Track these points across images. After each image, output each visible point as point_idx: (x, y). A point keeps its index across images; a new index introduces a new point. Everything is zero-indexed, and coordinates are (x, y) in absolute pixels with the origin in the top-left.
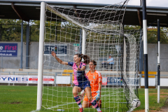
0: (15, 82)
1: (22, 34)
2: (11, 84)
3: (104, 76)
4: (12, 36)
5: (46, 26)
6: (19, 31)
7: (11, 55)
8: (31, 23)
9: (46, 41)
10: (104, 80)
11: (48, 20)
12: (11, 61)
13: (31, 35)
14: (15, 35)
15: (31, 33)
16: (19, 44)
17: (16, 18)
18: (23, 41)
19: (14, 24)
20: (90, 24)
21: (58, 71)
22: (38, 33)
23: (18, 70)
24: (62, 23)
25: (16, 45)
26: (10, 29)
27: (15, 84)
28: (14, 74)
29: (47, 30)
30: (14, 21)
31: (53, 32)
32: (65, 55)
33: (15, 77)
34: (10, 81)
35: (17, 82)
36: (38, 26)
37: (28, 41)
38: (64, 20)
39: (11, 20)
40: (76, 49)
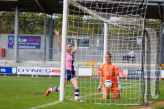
0: (39, 73)
1: (45, 27)
2: (35, 76)
3: (125, 68)
4: (35, 29)
5: (69, 19)
6: (42, 24)
7: (34, 47)
8: (55, 16)
9: (68, 34)
10: (125, 72)
11: (71, 13)
12: (34, 54)
14: (39, 28)
15: (54, 27)
16: (43, 37)
17: (39, 11)
18: (47, 34)
19: (37, 17)
20: (112, 18)
21: (81, 63)
22: (61, 26)
23: (41, 62)
24: (85, 17)
25: (40, 37)
26: (34, 22)
27: (39, 76)
28: (37, 65)
29: (69, 22)
30: (37, 14)
31: (75, 25)
32: (87, 48)
33: (39, 68)
34: (34, 73)
35: (40, 74)
36: (61, 20)
37: (51, 34)
38: (87, 14)
39: (34, 14)
40: (98, 41)
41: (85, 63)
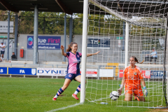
0: (59, 75)
1: (65, 27)
2: (55, 77)
3: (147, 69)
4: (55, 29)
5: (90, 19)
6: (62, 24)
7: (54, 48)
8: (75, 16)
9: (89, 34)
10: (148, 74)
11: (92, 13)
12: (54, 54)
13: (74, 28)
14: (58, 28)
15: (74, 26)
16: (63, 37)
17: (59, 12)
18: (67, 34)
19: (57, 17)
20: (133, 17)
21: (102, 64)
22: (81, 26)
23: (61, 63)
24: (106, 17)
25: (60, 38)
26: (54, 22)
27: (59, 77)
28: (57, 66)
29: (90, 22)
30: (57, 14)
31: (96, 25)
32: (108, 48)
33: (59, 70)
34: (54, 74)
35: (60, 75)
36: (82, 19)
37: (71, 34)
38: (108, 14)
39: (54, 13)
40: (119, 42)
41: (107, 64)
